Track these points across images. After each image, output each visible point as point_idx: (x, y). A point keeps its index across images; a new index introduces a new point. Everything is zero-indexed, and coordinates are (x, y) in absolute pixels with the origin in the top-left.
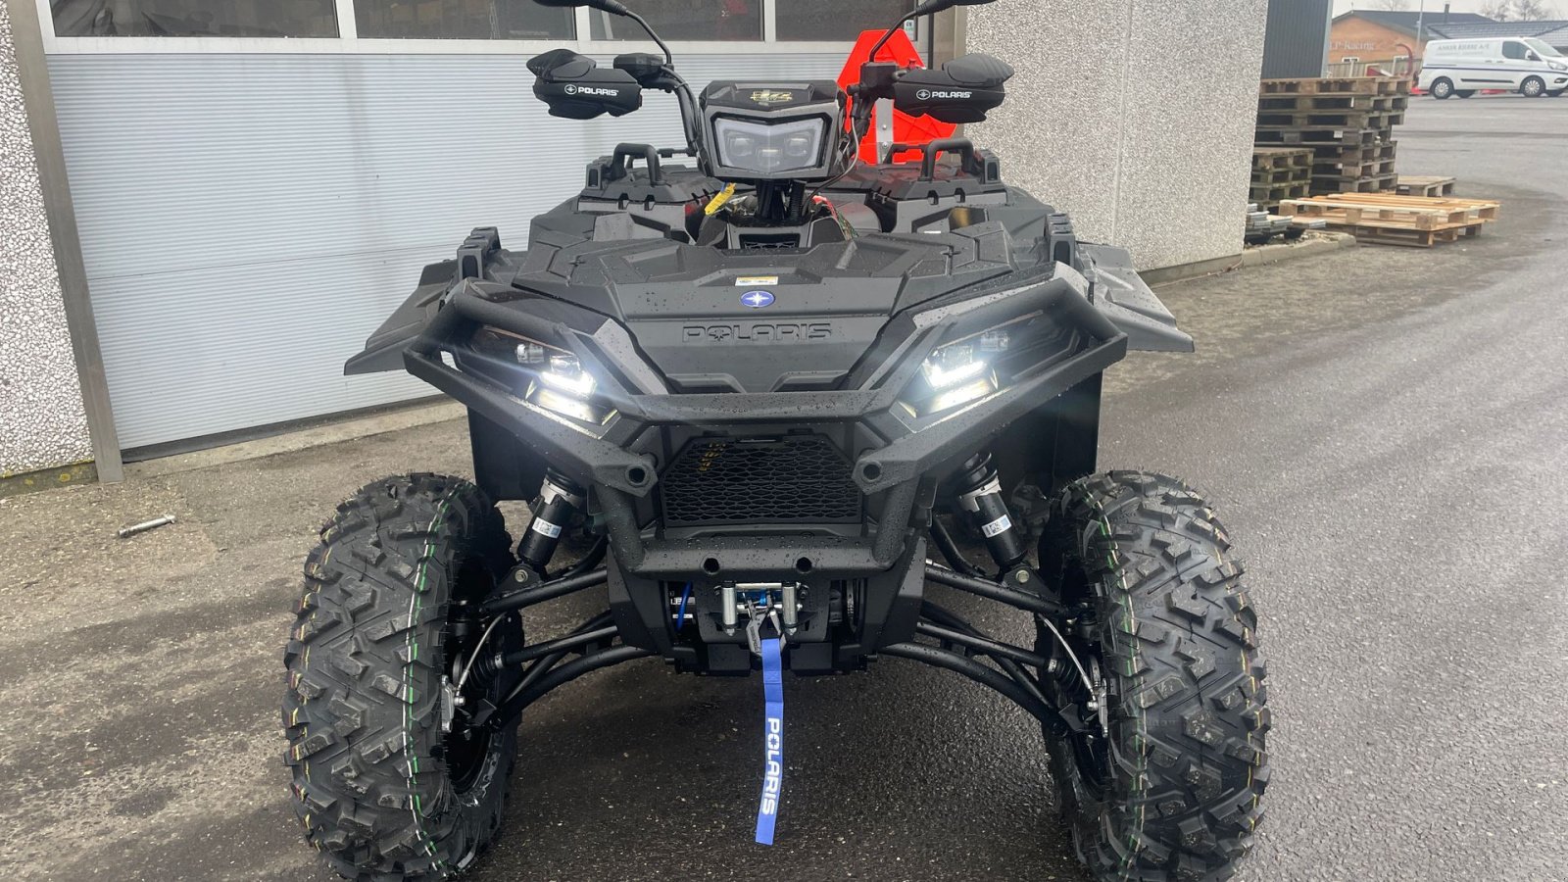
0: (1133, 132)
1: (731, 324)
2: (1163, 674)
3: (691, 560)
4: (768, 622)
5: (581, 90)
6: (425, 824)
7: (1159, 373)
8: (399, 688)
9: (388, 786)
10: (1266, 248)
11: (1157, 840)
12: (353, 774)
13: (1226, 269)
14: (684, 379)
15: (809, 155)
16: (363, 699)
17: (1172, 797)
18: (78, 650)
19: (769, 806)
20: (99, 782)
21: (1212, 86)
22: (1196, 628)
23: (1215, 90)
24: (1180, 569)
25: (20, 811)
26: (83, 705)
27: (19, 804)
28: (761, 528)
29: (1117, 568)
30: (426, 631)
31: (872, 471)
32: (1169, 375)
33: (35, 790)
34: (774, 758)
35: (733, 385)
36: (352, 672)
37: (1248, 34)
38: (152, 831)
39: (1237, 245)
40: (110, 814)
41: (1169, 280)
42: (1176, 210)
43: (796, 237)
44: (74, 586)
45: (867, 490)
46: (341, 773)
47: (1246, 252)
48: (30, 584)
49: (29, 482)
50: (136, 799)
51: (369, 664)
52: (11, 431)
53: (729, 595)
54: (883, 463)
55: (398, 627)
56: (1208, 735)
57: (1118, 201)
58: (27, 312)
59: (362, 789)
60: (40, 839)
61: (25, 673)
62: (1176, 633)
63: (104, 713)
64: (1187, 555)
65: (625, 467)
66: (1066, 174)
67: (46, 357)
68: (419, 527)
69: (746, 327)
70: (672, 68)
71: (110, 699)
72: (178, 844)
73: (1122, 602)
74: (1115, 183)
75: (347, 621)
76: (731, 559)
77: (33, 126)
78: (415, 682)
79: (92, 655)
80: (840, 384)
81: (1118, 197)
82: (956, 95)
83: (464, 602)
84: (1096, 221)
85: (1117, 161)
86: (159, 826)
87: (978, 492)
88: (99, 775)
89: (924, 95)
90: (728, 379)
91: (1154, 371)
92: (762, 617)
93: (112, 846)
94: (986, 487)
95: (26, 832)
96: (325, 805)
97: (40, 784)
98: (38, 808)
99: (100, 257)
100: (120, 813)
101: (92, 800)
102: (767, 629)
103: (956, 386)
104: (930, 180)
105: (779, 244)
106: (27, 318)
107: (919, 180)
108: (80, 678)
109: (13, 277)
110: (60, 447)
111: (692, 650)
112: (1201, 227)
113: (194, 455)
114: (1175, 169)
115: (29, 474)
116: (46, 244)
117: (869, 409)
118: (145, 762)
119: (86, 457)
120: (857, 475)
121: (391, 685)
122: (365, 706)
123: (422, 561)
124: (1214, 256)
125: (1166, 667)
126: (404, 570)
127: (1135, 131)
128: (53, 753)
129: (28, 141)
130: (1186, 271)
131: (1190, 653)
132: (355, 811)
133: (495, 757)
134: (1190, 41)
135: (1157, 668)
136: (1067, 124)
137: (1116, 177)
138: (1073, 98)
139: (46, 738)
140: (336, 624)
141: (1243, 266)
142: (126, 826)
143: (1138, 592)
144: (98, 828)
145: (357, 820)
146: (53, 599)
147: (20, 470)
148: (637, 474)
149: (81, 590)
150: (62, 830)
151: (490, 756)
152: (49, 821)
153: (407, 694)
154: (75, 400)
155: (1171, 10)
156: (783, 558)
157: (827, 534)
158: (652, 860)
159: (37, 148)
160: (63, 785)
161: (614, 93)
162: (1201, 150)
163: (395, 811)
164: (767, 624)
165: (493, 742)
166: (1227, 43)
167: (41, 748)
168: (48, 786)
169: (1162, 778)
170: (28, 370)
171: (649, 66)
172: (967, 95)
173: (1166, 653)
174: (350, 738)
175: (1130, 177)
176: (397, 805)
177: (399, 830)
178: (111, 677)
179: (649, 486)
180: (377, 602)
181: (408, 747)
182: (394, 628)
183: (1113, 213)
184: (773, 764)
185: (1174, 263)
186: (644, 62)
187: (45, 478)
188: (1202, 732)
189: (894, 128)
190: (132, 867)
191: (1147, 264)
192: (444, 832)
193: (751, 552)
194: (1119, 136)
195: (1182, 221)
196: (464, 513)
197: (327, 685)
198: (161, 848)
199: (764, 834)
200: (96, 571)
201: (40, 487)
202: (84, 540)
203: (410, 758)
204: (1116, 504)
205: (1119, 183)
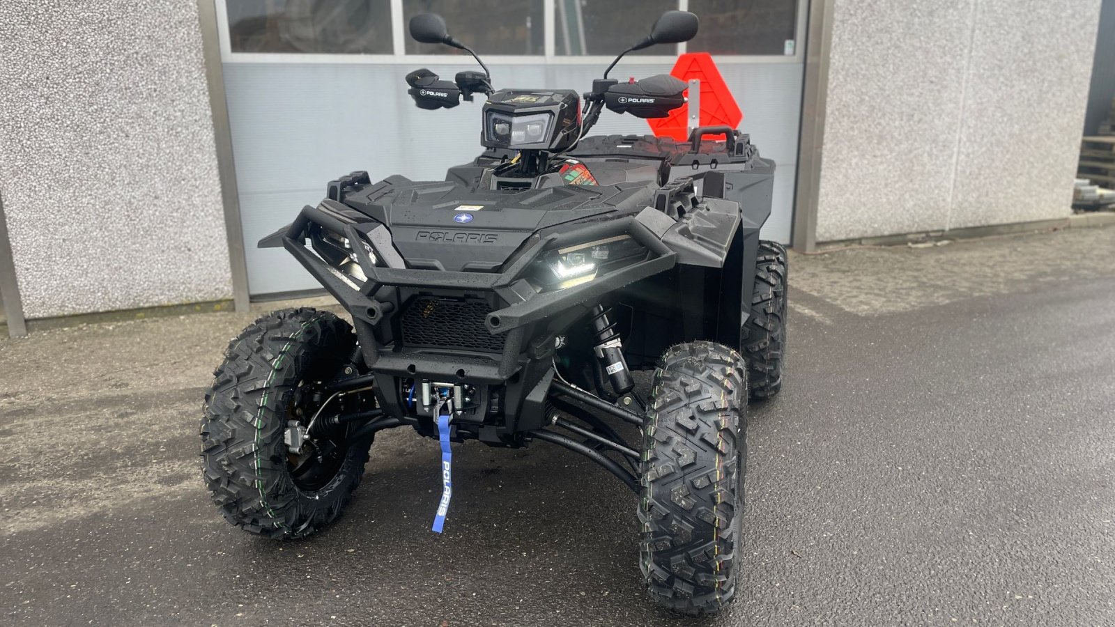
0: (972, 122)
1: (444, 231)
2: (665, 462)
3: (401, 364)
4: (445, 406)
5: (428, 93)
6: (266, 500)
7: (940, 299)
8: (254, 418)
9: (245, 473)
10: (1096, 214)
11: (660, 566)
12: (226, 463)
13: (1053, 228)
14: (412, 262)
15: (540, 136)
16: (235, 423)
17: (664, 539)
18: (181, 399)
19: (442, 511)
20: (158, 466)
21: (1044, 89)
22: (690, 437)
23: (1047, 92)
24: (692, 401)
25: (114, 475)
26: (170, 427)
27: (115, 472)
28: (454, 352)
29: (657, 396)
30: (275, 391)
31: (495, 321)
32: (947, 301)
33: (126, 466)
34: (447, 484)
35: (438, 267)
36: (231, 407)
37: (1078, 51)
38: (169, 494)
39: (1066, 211)
40: (155, 483)
41: (1000, 234)
42: (1008, 182)
43: (529, 185)
44: (196, 366)
45: (493, 332)
46: (220, 461)
47: (1075, 217)
48: (175, 363)
49: (198, 308)
50: (170, 477)
51: (240, 404)
52: (190, 277)
53: (426, 387)
54: (501, 317)
55: (258, 386)
56: (684, 503)
57: (956, 174)
58: (202, 211)
59: (230, 472)
60: (115, 490)
61: (150, 408)
62: (677, 439)
63: (177, 433)
64: (698, 393)
65: (365, 307)
66: (910, 151)
67: (211, 237)
68: (285, 335)
69: (451, 234)
70: (489, 81)
71: (183, 427)
72: (179, 501)
73: (653, 417)
74: (954, 160)
75: (235, 380)
76: (423, 366)
77: (213, 103)
78: (264, 418)
79: (187, 402)
80: (498, 270)
81: (956, 170)
82: (644, 101)
83: (319, 383)
84: (936, 187)
85: (957, 143)
86: (175, 492)
87: (603, 346)
88: (158, 463)
89: (623, 100)
90: (437, 263)
91: (938, 298)
92: (443, 402)
93: (148, 498)
94: (608, 343)
95: (111, 486)
96: (213, 478)
97: (130, 464)
98: (123, 475)
99: (246, 181)
100: (160, 483)
101: (150, 475)
102: (444, 410)
103: (575, 277)
104: (697, 153)
105: (520, 188)
106: (202, 214)
107: (689, 153)
108: (175, 413)
109: (197, 190)
110: (216, 289)
111: (416, 420)
112: (1031, 196)
113: (293, 301)
114: (1008, 151)
115: (197, 303)
116: (216, 172)
117: (495, 285)
118: (184, 460)
119: (230, 296)
120: (488, 322)
121: (249, 417)
122: (235, 427)
123: (281, 353)
124: (1042, 218)
125: (667, 458)
126: (269, 357)
127: (974, 122)
128: (143, 449)
129: (209, 113)
130: (1016, 228)
131: (679, 451)
132: (228, 484)
133: (341, 477)
134: (1025, 55)
135: (662, 458)
136: (913, 116)
137: (955, 156)
138: (919, 96)
139: (144, 441)
140: (229, 381)
141: (1069, 227)
142: (159, 489)
143: (662, 412)
144: (146, 488)
145: (228, 489)
146: (183, 372)
147: (193, 301)
148: (371, 312)
149: (199, 369)
150: (129, 487)
151: (338, 476)
152: (125, 482)
153: (257, 423)
154: (225, 262)
155: (1008, 33)
156: (450, 368)
157: (490, 359)
158: (411, 547)
159: (215, 118)
160: (140, 465)
161: (445, 95)
162: (1033, 137)
163: (248, 487)
164: (445, 408)
165: (343, 468)
166: (1059, 58)
167: (139, 446)
168: (133, 465)
169: (660, 528)
170: (201, 244)
171: (474, 79)
172: (652, 101)
173: (668, 450)
174: (227, 442)
175: (968, 155)
176: (248, 484)
177: (251, 500)
178: (190, 415)
179: (378, 319)
180: (252, 372)
181: (256, 451)
182: (255, 387)
183: (952, 182)
184: (447, 487)
185: (1005, 222)
186: (471, 77)
187: (206, 306)
188: (680, 500)
189: (701, 118)
190: (152, 509)
191: (980, 221)
192: (280, 506)
193: (434, 363)
194: (959, 125)
195: (1014, 191)
196: (319, 330)
197: (219, 413)
198: (170, 502)
199: (438, 527)
200: (211, 360)
201: (204, 311)
202: (213, 342)
203: (257, 459)
204: (675, 359)
205: (958, 160)
